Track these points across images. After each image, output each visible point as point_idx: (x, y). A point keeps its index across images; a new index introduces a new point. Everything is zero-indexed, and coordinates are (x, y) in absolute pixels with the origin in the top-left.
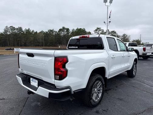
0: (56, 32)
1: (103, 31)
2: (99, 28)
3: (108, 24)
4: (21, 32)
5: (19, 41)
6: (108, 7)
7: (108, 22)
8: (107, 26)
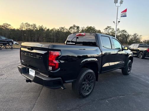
0: (67, 30)
1: (113, 30)
2: (109, 27)
3: (117, 24)
4: (34, 29)
5: (32, 36)
6: (118, 7)
7: (118, 22)
8: (117, 25)
